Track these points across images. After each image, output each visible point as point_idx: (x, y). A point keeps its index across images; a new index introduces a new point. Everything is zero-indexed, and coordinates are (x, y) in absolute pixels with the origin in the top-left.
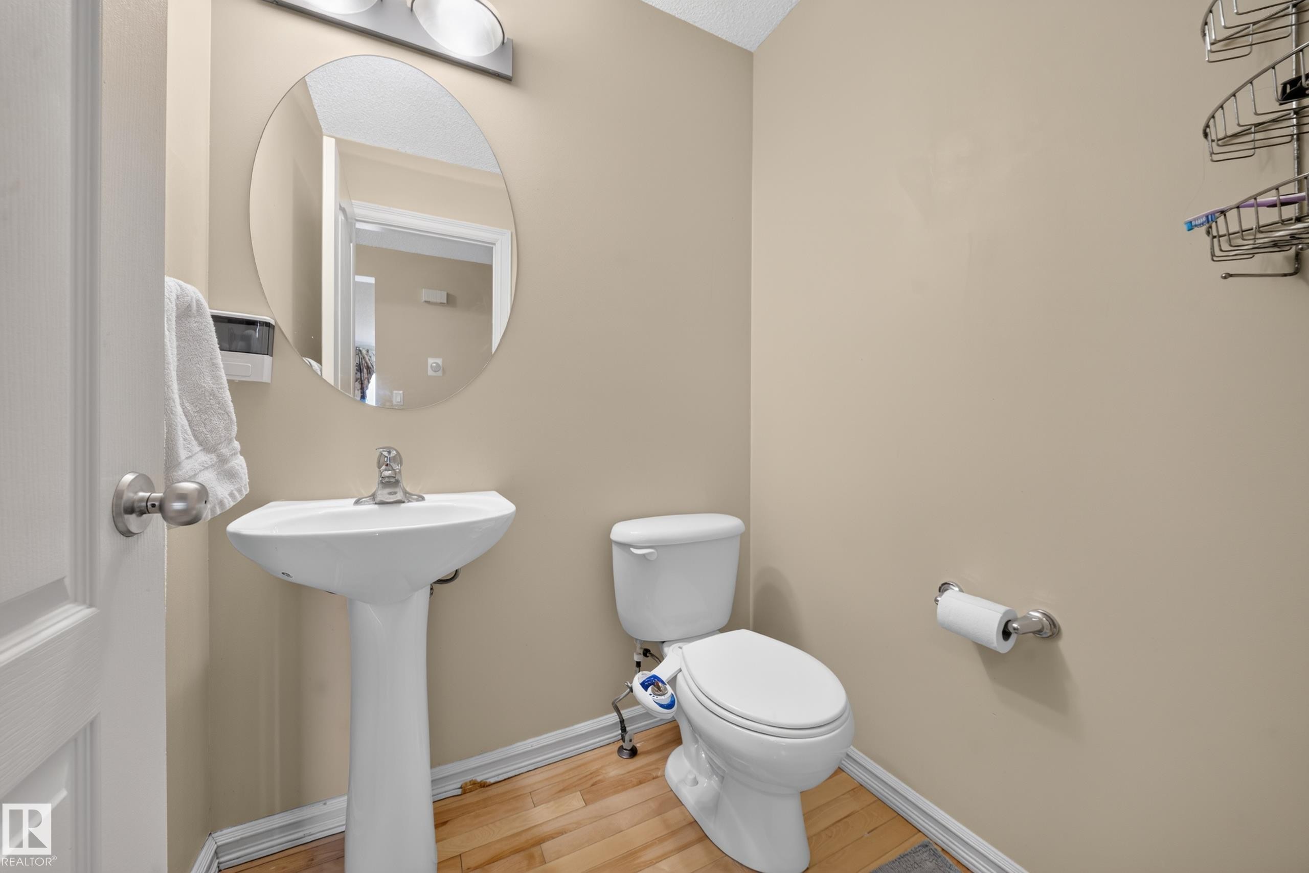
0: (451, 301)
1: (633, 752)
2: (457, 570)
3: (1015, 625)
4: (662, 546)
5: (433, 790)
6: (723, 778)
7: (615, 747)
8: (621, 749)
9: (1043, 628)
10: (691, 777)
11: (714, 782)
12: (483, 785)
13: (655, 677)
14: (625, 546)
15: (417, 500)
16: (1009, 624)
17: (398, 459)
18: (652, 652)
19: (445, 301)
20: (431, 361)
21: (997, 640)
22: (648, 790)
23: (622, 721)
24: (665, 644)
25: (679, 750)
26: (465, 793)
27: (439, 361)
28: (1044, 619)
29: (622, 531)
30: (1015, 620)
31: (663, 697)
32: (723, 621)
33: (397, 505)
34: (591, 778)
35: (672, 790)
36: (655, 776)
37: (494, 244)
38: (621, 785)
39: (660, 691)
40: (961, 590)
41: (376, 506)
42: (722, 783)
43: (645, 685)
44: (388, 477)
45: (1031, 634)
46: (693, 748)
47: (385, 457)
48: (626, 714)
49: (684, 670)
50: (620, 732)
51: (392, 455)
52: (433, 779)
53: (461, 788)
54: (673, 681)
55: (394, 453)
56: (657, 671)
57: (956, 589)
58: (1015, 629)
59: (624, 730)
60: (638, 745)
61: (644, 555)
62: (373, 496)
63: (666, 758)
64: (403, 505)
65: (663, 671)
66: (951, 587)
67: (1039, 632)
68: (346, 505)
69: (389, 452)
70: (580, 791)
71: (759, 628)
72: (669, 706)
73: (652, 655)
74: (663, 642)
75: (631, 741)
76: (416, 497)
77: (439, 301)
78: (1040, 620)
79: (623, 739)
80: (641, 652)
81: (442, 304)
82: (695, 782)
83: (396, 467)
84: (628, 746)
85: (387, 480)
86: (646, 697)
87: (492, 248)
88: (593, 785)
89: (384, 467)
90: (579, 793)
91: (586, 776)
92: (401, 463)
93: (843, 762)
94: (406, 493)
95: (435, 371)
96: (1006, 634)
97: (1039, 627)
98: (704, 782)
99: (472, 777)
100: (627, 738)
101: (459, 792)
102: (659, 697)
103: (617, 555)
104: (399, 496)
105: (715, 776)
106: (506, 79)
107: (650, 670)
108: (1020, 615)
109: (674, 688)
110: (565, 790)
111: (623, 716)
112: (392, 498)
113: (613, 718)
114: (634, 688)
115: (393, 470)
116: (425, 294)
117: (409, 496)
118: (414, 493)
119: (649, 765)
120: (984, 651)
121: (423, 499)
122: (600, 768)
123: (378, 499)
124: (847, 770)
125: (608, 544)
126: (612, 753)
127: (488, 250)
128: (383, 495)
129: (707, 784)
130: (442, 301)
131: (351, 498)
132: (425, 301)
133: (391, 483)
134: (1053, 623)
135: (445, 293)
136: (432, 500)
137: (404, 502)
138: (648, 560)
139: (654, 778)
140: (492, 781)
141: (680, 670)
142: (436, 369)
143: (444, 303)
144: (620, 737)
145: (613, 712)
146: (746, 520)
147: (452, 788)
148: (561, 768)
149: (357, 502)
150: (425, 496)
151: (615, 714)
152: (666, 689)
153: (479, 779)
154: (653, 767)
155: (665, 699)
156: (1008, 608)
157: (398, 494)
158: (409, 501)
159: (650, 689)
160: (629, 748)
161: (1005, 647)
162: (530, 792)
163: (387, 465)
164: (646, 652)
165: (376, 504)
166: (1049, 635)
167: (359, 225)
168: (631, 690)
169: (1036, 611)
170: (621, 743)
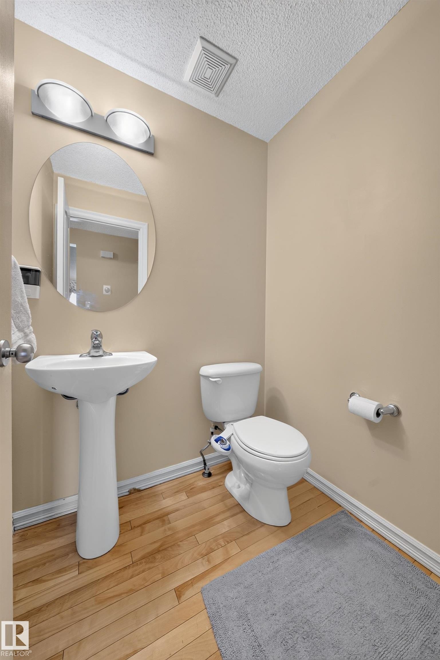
0: (115, 257)
1: (210, 475)
2: (127, 389)
3: (382, 411)
4: (225, 377)
5: (118, 492)
6: (252, 484)
7: (201, 472)
8: (204, 473)
9: (394, 412)
10: (237, 484)
11: (248, 486)
12: (139, 491)
13: (221, 437)
14: (207, 377)
15: (109, 355)
16: (379, 410)
17: (101, 336)
18: (219, 427)
19: (112, 257)
20: (105, 287)
21: (374, 417)
22: (217, 491)
23: (204, 461)
24: (225, 423)
25: (231, 473)
26: (131, 494)
27: (109, 287)
28: (395, 408)
29: (206, 370)
30: (382, 408)
31: (225, 446)
32: (252, 412)
33: (100, 357)
34: (190, 486)
35: (228, 491)
36: (221, 484)
37: (139, 230)
38: (203, 489)
39: (224, 443)
40: (359, 396)
41: (90, 358)
42: (251, 487)
43: (217, 441)
44: (97, 344)
45: (389, 415)
46: (238, 471)
47: (95, 334)
48: (206, 457)
49: (234, 434)
50: (203, 465)
51: (98, 333)
52: (118, 486)
53: (129, 491)
54: (229, 439)
55: (99, 333)
56: (222, 435)
57: (358, 395)
58: (382, 412)
59: (205, 464)
60: (211, 472)
61: (215, 381)
62: (89, 353)
63: (225, 477)
64: (103, 357)
65: (224, 435)
66: (356, 394)
67: (392, 414)
68: (75, 357)
69: (97, 333)
70: (185, 492)
71: (268, 415)
72: (228, 449)
73: (219, 429)
74: (224, 422)
75: (208, 469)
76: (108, 354)
77: (109, 257)
78: (393, 408)
79: (205, 469)
80: (214, 427)
81: (110, 258)
82: (239, 487)
83: (100, 339)
84: (207, 471)
85: (96, 345)
86: (217, 446)
87: (138, 232)
88: (191, 489)
89: (94, 339)
90: (185, 493)
91: (188, 485)
92: (102, 338)
93: (305, 475)
94: (104, 352)
95: (107, 292)
96: (378, 414)
97: (392, 412)
98: (243, 487)
99: (135, 486)
100: (207, 468)
101: (128, 493)
102: (223, 446)
103: (203, 381)
104: (101, 353)
105: (248, 484)
106: (151, 154)
107: (219, 434)
108: (384, 406)
109: (230, 442)
110: (178, 492)
111: (205, 458)
112: (97, 354)
113: (200, 459)
114: (211, 443)
115: (98, 340)
116: (102, 253)
117: (105, 353)
118: (107, 352)
119: (217, 480)
120: (369, 422)
121: (112, 355)
122: (195, 482)
123: (91, 354)
124: (308, 480)
125: (198, 377)
126: (200, 475)
127: (136, 233)
128: (93, 353)
129: (244, 488)
130: (111, 257)
131: (77, 354)
132: (102, 257)
133: (97, 347)
134: (398, 409)
135: (112, 253)
136: (115, 355)
137: (103, 356)
138: (218, 384)
139: (220, 486)
140: (143, 488)
141: (233, 434)
142: (107, 291)
143: (111, 258)
144: (203, 468)
145: (200, 457)
146: (263, 365)
147: (125, 491)
148: (175, 483)
149: (80, 356)
150: (112, 353)
151: (201, 457)
152: (226, 442)
153: (137, 487)
154: (219, 481)
155: (226, 446)
156: (379, 403)
157: (100, 352)
158: (105, 356)
159: (219, 442)
160: (208, 473)
161: (378, 420)
162: (162, 493)
163: (96, 338)
164: (216, 428)
165: (90, 357)
166: (396, 415)
167: (71, 219)
168: (210, 443)
169: (392, 405)
170: (204, 471)
